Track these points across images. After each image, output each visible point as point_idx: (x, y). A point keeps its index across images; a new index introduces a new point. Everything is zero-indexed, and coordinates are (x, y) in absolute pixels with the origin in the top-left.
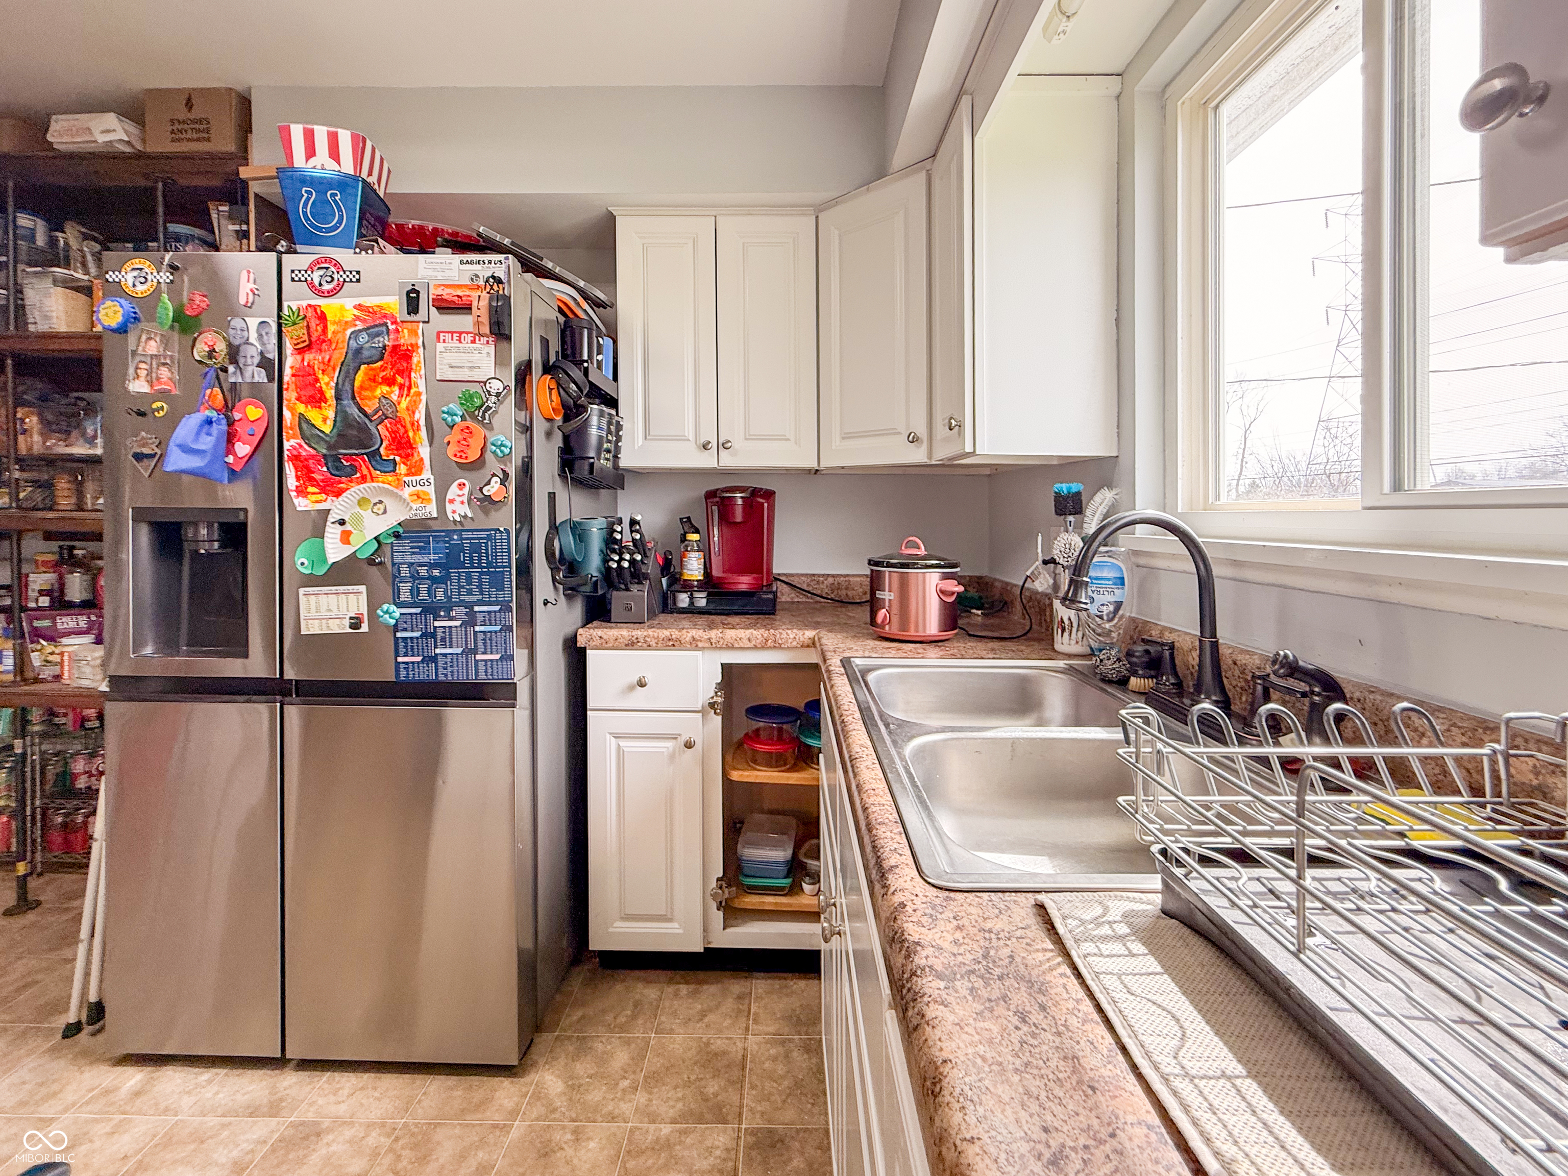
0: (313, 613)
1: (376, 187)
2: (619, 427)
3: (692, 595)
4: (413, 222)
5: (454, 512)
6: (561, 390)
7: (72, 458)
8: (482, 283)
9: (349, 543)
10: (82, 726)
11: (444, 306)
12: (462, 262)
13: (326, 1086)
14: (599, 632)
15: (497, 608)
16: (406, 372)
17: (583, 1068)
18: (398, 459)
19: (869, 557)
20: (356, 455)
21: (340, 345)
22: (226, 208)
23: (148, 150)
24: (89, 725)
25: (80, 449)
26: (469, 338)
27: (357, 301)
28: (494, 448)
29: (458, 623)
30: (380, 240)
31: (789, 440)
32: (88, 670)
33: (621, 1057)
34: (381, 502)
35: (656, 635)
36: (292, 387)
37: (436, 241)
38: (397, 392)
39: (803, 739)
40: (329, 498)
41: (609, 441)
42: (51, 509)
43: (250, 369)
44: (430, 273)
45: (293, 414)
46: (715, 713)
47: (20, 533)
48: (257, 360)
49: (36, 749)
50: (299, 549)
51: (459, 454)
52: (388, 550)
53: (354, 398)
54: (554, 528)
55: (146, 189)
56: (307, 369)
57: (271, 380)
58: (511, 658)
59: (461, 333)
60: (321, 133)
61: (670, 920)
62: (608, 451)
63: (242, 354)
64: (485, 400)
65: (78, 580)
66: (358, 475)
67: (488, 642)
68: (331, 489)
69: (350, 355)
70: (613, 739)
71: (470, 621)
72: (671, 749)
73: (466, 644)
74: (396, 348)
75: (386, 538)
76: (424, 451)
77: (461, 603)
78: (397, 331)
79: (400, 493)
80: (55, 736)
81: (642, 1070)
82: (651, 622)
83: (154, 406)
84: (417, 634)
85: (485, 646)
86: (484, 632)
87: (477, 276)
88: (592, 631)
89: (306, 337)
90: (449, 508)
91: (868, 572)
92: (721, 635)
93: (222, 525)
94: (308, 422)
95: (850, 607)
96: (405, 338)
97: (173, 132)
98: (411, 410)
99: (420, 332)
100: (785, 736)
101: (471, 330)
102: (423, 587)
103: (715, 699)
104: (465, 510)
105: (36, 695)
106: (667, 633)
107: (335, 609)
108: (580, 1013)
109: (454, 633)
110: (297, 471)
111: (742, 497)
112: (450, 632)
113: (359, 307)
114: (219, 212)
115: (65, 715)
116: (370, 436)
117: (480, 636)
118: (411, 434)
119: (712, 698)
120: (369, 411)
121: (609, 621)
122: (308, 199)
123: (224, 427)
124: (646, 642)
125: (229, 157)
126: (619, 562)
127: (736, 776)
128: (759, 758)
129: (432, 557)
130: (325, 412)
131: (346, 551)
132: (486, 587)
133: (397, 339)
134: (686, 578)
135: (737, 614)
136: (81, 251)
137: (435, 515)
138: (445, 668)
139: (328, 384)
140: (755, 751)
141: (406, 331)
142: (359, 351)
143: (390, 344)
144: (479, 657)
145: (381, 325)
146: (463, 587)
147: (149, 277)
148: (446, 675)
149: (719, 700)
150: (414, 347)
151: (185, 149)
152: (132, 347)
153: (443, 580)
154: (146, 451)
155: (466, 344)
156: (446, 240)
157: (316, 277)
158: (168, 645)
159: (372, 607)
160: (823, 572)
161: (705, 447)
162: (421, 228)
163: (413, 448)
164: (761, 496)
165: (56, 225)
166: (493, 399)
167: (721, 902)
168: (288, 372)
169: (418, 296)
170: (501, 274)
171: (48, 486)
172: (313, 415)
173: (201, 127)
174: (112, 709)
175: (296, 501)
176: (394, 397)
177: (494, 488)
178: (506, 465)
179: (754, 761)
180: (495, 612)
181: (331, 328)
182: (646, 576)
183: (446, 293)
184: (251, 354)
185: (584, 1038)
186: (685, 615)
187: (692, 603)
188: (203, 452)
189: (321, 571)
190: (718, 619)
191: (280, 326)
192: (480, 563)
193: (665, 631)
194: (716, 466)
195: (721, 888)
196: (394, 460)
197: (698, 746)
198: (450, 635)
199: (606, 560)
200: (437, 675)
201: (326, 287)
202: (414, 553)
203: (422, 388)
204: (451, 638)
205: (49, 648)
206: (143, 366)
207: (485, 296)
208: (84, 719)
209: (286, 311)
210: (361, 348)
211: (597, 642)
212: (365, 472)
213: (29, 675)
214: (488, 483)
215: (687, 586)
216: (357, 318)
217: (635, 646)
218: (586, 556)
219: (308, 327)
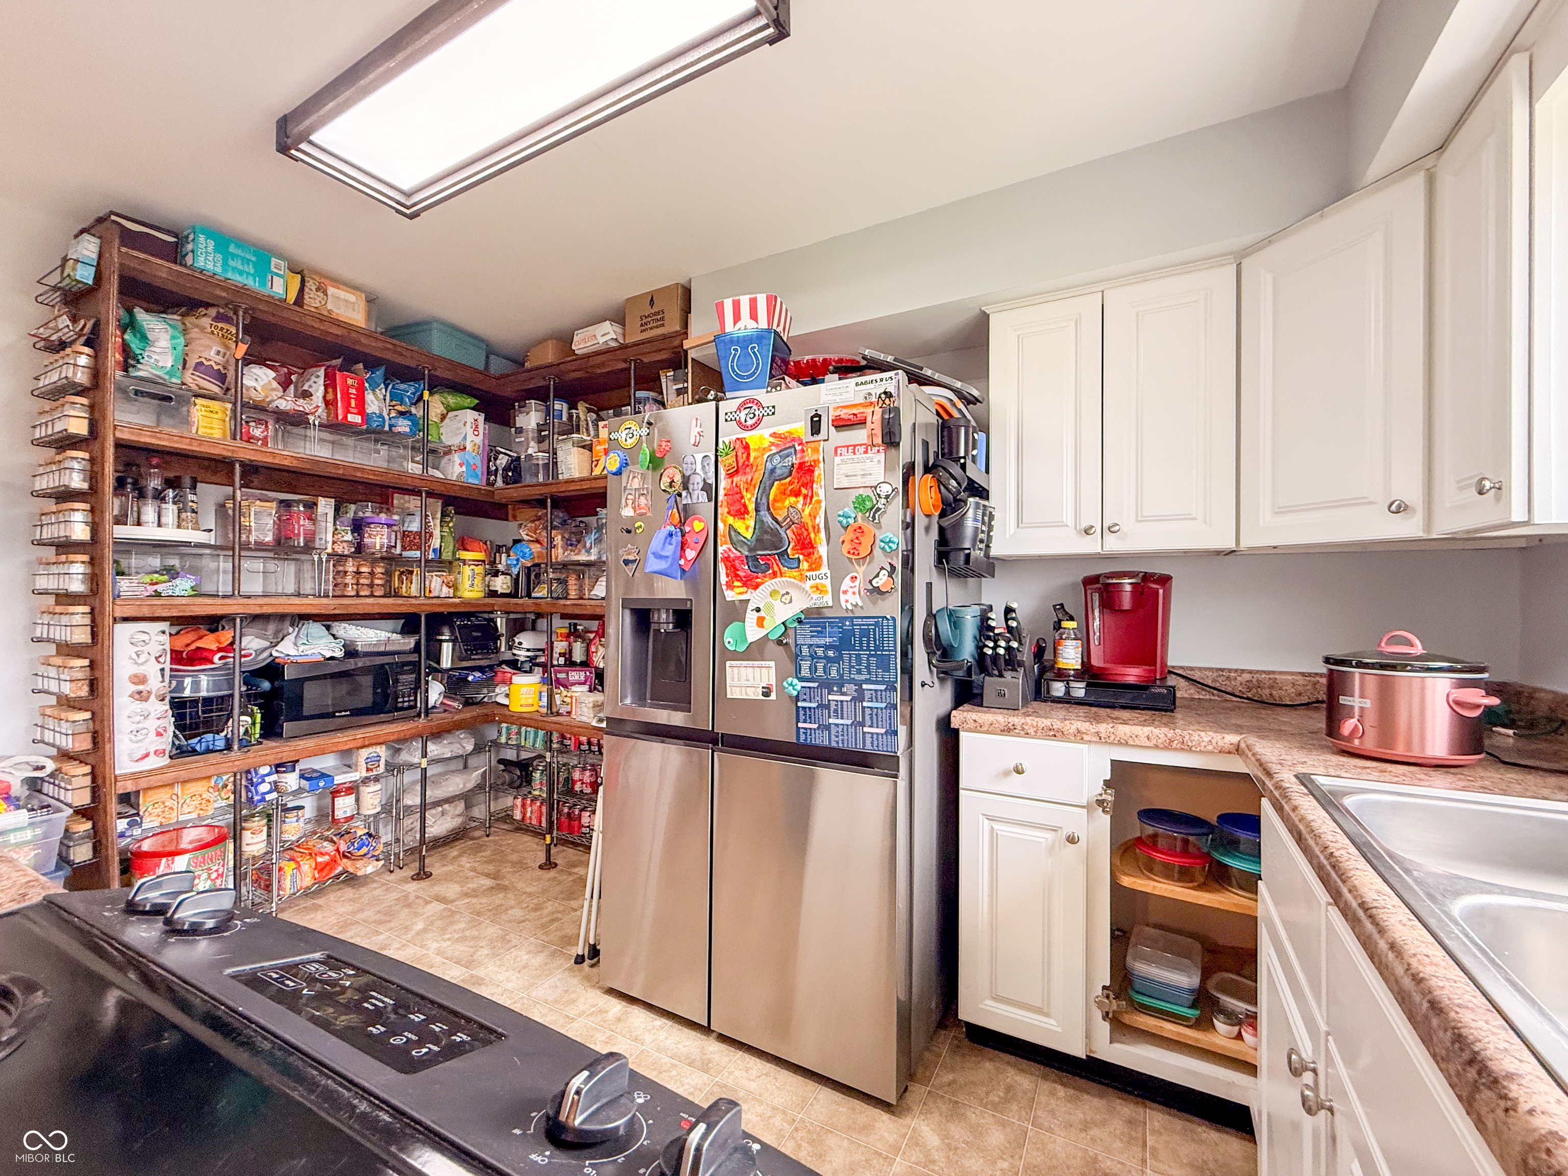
0: (736, 682)
1: (782, 335)
2: (991, 517)
3: (1068, 684)
4: (807, 357)
5: (847, 601)
6: (942, 488)
7: (578, 563)
8: (874, 399)
9: (762, 626)
10: (579, 747)
11: (841, 425)
12: (857, 384)
13: (739, 1062)
14: (974, 716)
15: (883, 687)
16: (809, 484)
17: (958, 1131)
18: (801, 557)
19: (1326, 654)
20: (770, 555)
21: (759, 468)
22: (672, 373)
23: (627, 342)
24: (582, 747)
25: (583, 557)
26: (862, 449)
27: (772, 430)
28: (883, 544)
29: (848, 698)
30: (786, 377)
31: (1195, 519)
32: (585, 709)
33: (996, 1137)
34: (787, 593)
35: (1035, 724)
36: (725, 504)
37: (828, 370)
38: (802, 502)
39: (1217, 856)
40: (749, 590)
41: (983, 532)
42: (566, 598)
43: (696, 492)
44: (830, 398)
45: (725, 525)
46: (1103, 811)
47: (551, 614)
48: (701, 485)
49: (555, 760)
50: (727, 630)
51: (852, 552)
52: (791, 633)
53: (769, 509)
54: (931, 616)
55: (622, 370)
56: (736, 489)
57: (710, 500)
58: (895, 733)
59: (855, 446)
60: (745, 301)
61: (1047, 1015)
62: (982, 541)
63: (691, 482)
64: (875, 502)
65: (579, 647)
66: (771, 571)
67: (875, 717)
68: (750, 583)
69: (766, 475)
70: (986, 820)
71: (859, 697)
72: (1050, 840)
73: (855, 717)
74: (801, 465)
75: (791, 623)
76: (822, 550)
77: (852, 681)
78: (803, 451)
79: (803, 586)
80: (565, 753)
81: (1021, 1158)
82: (1025, 710)
83: (636, 525)
84: (814, 705)
85: (872, 720)
86: (871, 708)
87: (870, 394)
88: (965, 714)
89: (735, 464)
90: (843, 598)
91: (1325, 671)
92: (1112, 730)
93: (675, 611)
94: (735, 531)
95: (1279, 710)
96: (809, 456)
97: (642, 325)
98: (813, 516)
99: (821, 449)
100: (1191, 849)
101: (865, 442)
102: (820, 666)
103: (1104, 796)
104: (856, 599)
105: (560, 724)
106: (1047, 722)
107: (751, 680)
108: (951, 1077)
109: (845, 707)
110: (726, 568)
111: (1131, 584)
112: (842, 705)
113: (774, 435)
114: (667, 379)
115: (570, 739)
116: (781, 539)
117: (868, 711)
118: (812, 536)
119: (1101, 795)
120: (780, 519)
121: (981, 705)
122: (735, 355)
123: (680, 538)
124: (1023, 729)
125: (676, 335)
126: (994, 648)
127: (1126, 881)
128: (1157, 868)
129: (828, 640)
130: (747, 522)
131: (761, 633)
132: (873, 667)
133: (802, 457)
134: (1060, 666)
135: (1124, 707)
136: (587, 420)
137: (830, 604)
138: (837, 737)
139: (750, 500)
140: (1152, 860)
141: (809, 450)
142: (773, 471)
143: (797, 462)
144: (866, 729)
145: (790, 447)
146: (853, 667)
147: (635, 433)
148: (838, 743)
149: (1109, 798)
150: (816, 462)
151: (648, 336)
152: (624, 484)
153: (838, 660)
154: (631, 558)
155: (860, 455)
156: (835, 368)
157: (742, 416)
158: (640, 699)
159: (781, 679)
160: (1235, 667)
161: (1087, 532)
162: (814, 360)
163: (813, 547)
164: (1154, 582)
165: (573, 406)
166: (883, 501)
167: (1107, 1013)
168: (721, 493)
169: (820, 421)
170: (891, 389)
171: (563, 582)
172: (739, 525)
173: (659, 317)
174: (607, 741)
175: (726, 593)
176: (800, 506)
177: (882, 580)
178: (892, 559)
179: (1149, 869)
180: (881, 691)
181: (753, 455)
182: (1021, 664)
183: (844, 414)
184: (697, 482)
185: (957, 1102)
186: (1061, 705)
187: (1068, 692)
188: (667, 557)
189: (742, 648)
190: (1103, 712)
191: (716, 456)
192: (868, 646)
193: (1044, 720)
194: (1100, 551)
195: (1108, 997)
196: (799, 558)
197: (1083, 843)
198: (842, 708)
199: (980, 648)
200: (830, 742)
201: (750, 422)
202: (812, 636)
203: (822, 497)
204: (842, 711)
205: (565, 693)
206: (630, 497)
207: (878, 411)
208: (580, 743)
209: (721, 446)
210: (775, 468)
211: (972, 725)
212: (776, 569)
213: (554, 710)
214: (877, 575)
215: (1061, 675)
216: (772, 444)
217: (1011, 733)
218: (961, 643)
219: (737, 456)
